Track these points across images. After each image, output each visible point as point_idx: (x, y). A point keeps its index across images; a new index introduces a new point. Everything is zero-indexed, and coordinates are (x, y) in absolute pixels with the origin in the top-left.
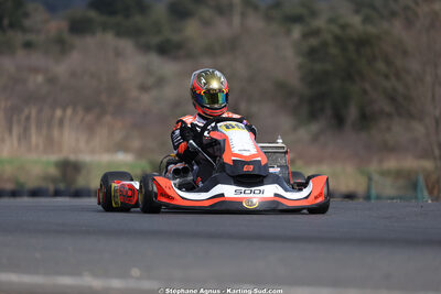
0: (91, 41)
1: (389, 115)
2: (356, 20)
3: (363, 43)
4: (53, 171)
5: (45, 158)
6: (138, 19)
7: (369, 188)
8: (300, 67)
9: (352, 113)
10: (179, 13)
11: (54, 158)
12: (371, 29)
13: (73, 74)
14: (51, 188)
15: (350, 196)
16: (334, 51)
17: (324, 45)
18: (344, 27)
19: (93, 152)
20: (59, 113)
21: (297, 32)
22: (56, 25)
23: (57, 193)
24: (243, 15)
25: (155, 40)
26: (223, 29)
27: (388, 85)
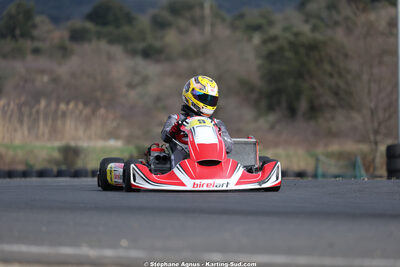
0: (87, 47)
1: (333, 107)
2: (306, 29)
3: (313, 47)
4: (56, 155)
5: (49, 145)
6: (126, 29)
7: (316, 168)
8: (260, 68)
9: (303, 105)
10: (160, 24)
11: (57, 144)
12: (319, 36)
13: (73, 75)
14: (55, 169)
15: (301, 175)
16: (289, 54)
17: (281, 49)
18: (297, 35)
19: (90, 138)
20: (63, 106)
21: (257, 39)
23: (60, 174)
24: (213, 25)
25: (141, 46)
26: (197, 36)
27: (333, 82)
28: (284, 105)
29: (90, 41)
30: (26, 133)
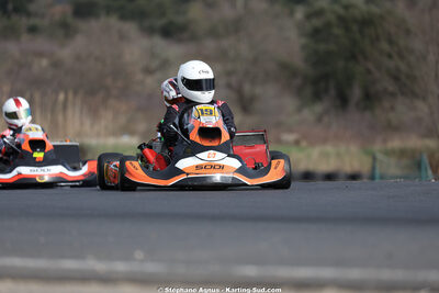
0: (94, 25)
1: (393, 95)
3: (366, 22)
7: (373, 169)
9: (356, 93)
12: (374, 9)
13: (78, 58)
15: (354, 177)
17: (328, 25)
18: (347, 7)
19: (98, 135)
21: (300, 13)
22: (61, 9)
25: (160, 23)
26: (227, 11)
27: (391, 64)
28: (333, 92)
29: (97, 16)
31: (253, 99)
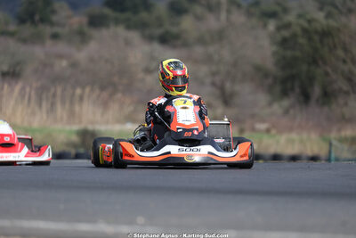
0: (105, 33)
1: (347, 93)
3: (325, 34)
4: (75, 138)
5: (68, 128)
6: (144, 15)
7: (330, 152)
8: (274, 54)
9: (317, 91)
10: (177, 10)
11: (76, 127)
12: (332, 23)
13: (92, 60)
14: (73, 152)
15: (314, 159)
16: (302, 41)
17: (294, 36)
18: (309, 21)
19: (107, 122)
20: (78, 91)
21: (272, 26)
22: (78, 20)
23: (77, 156)
24: (229, 11)
25: (158, 32)
26: (213, 23)
27: (346, 68)
28: (297, 90)
29: (107, 26)
30: (45, 116)
31: (232, 95)
